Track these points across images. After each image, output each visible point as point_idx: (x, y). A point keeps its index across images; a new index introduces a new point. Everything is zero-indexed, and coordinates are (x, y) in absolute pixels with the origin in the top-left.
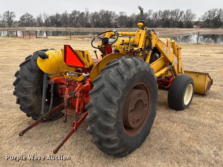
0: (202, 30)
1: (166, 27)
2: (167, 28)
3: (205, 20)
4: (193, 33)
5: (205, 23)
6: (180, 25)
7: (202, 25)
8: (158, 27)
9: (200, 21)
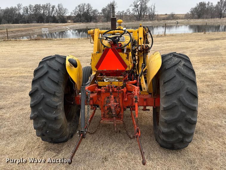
0: (77, 25)
1: (41, 22)
2: (43, 23)
3: (77, 14)
4: (70, 28)
5: (78, 17)
6: (54, 20)
7: (75, 20)
8: (32, 23)
9: (73, 15)
